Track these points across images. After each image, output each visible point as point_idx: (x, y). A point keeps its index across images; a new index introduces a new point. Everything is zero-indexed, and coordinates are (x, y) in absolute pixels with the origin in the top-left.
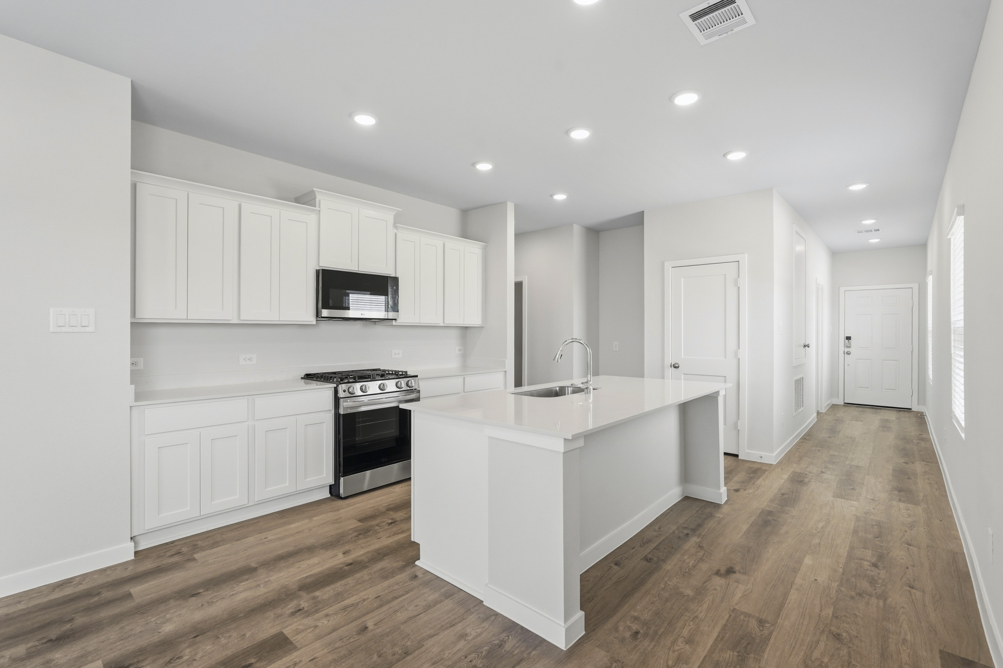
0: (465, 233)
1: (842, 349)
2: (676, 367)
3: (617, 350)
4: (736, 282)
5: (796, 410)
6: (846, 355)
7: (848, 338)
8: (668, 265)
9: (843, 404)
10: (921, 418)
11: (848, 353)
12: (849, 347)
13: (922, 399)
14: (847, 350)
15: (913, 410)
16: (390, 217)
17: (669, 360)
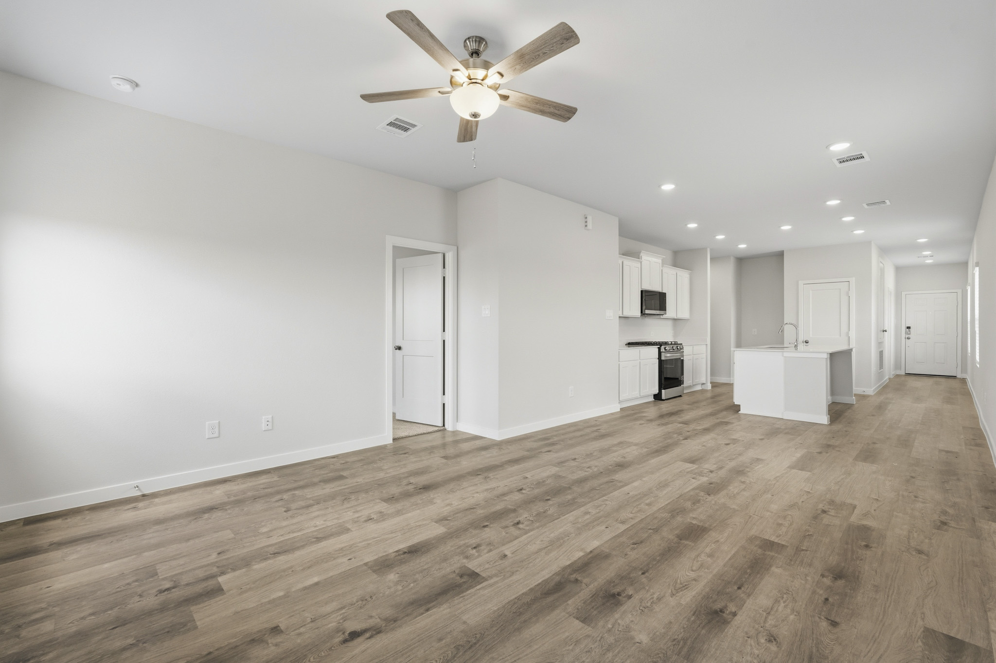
0: (675, 264)
1: (904, 335)
2: (807, 342)
3: (756, 334)
4: (848, 294)
5: (880, 369)
6: (906, 339)
7: (909, 328)
8: (801, 283)
9: (904, 374)
10: (964, 381)
11: (908, 338)
12: (910, 334)
13: (964, 370)
14: (907, 336)
15: (958, 377)
16: (660, 261)
17: (801, 338)
